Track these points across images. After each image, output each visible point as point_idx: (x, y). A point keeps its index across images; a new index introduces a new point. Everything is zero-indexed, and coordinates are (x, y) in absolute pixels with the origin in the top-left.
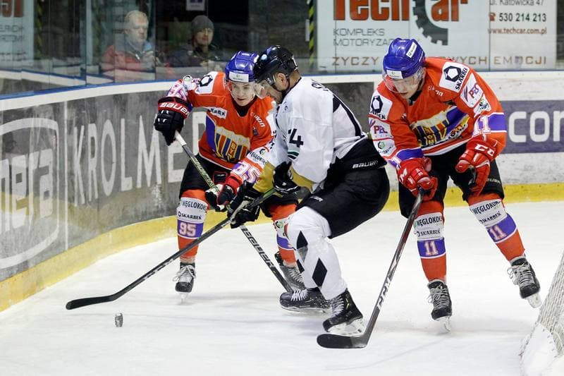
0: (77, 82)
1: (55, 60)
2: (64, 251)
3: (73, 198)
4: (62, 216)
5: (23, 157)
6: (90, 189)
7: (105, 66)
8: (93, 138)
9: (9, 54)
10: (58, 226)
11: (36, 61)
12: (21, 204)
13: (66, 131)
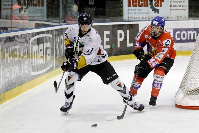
0: (58, 24)
1: (52, 18)
2: (54, 70)
3: (56, 55)
4: (53, 61)
5: (42, 44)
6: (61, 53)
7: (66, 20)
8: (62, 39)
9: (39, 17)
10: (52, 63)
11: (47, 19)
12: (42, 57)
13: (54, 37)
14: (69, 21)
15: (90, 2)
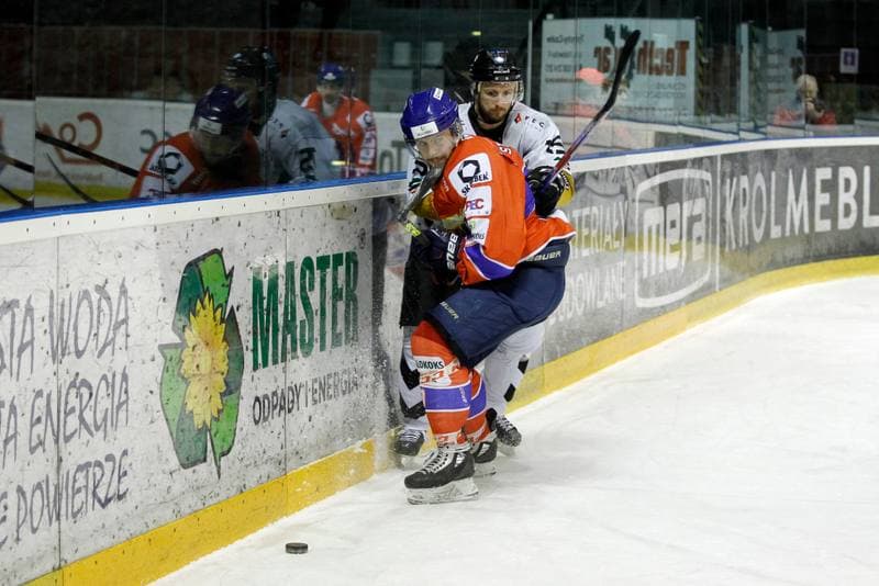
0: (731, 137)
1: (714, 117)
2: (715, 292)
3: (725, 243)
4: (714, 261)
5: (678, 204)
6: (741, 236)
7: (759, 123)
8: (744, 190)
9: (670, 110)
10: (709, 270)
11: (696, 118)
12: (674, 248)
13: (719, 181)
14: (769, 129)
15: (846, 63)
